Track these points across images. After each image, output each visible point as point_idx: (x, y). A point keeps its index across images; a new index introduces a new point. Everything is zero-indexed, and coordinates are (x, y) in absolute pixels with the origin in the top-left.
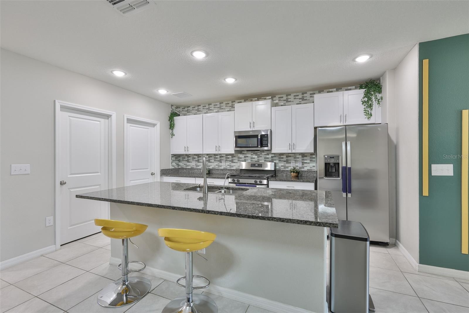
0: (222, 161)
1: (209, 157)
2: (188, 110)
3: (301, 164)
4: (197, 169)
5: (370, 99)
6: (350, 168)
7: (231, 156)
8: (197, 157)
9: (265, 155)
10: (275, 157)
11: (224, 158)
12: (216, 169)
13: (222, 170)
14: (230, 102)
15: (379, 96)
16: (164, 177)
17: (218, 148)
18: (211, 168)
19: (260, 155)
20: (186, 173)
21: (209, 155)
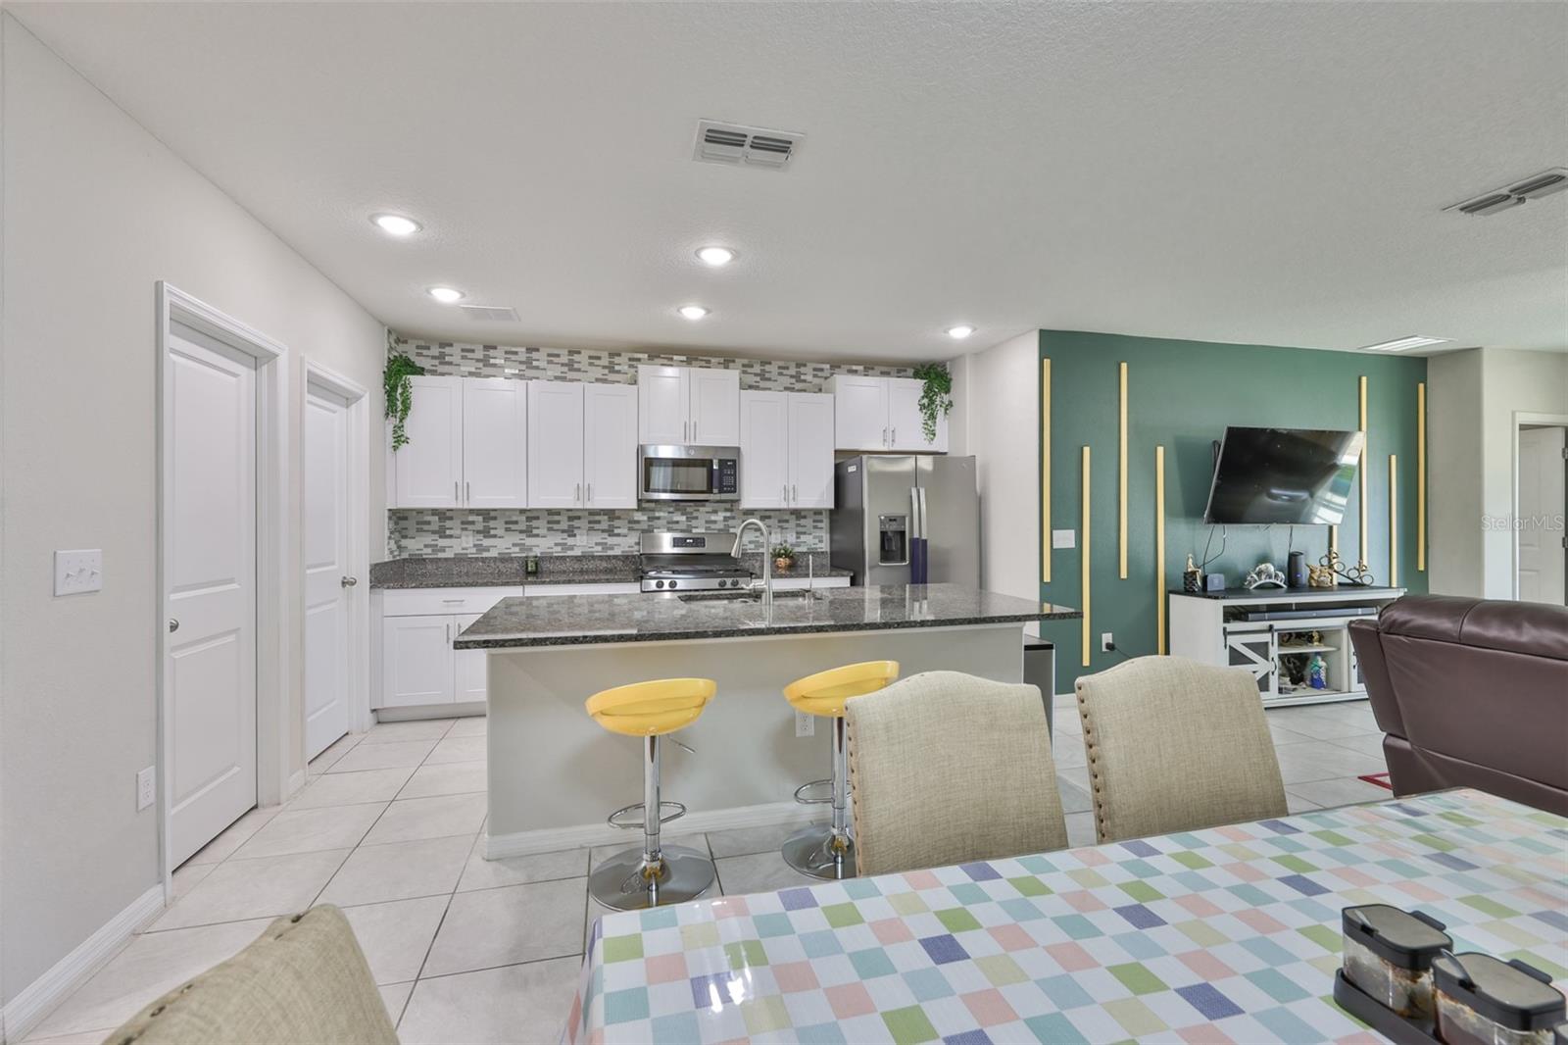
0: (576, 531)
1: (529, 519)
2: (442, 356)
3: (795, 535)
4: (484, 560)
5: (932, 402)
6: (925, 541)
7: (606, 517)
8: (480, 518)
9: (707, 512)
10: (733, 518)
11: (583, 523)
12: (557, 558)
13: (578, 559)
14: (605, 355)
15: (946, 398)
16: (386, 592)
17: (585, 490)
18: (537, 552)
19: (695, 514)
20: (437, 575)
21: (529, 514)
